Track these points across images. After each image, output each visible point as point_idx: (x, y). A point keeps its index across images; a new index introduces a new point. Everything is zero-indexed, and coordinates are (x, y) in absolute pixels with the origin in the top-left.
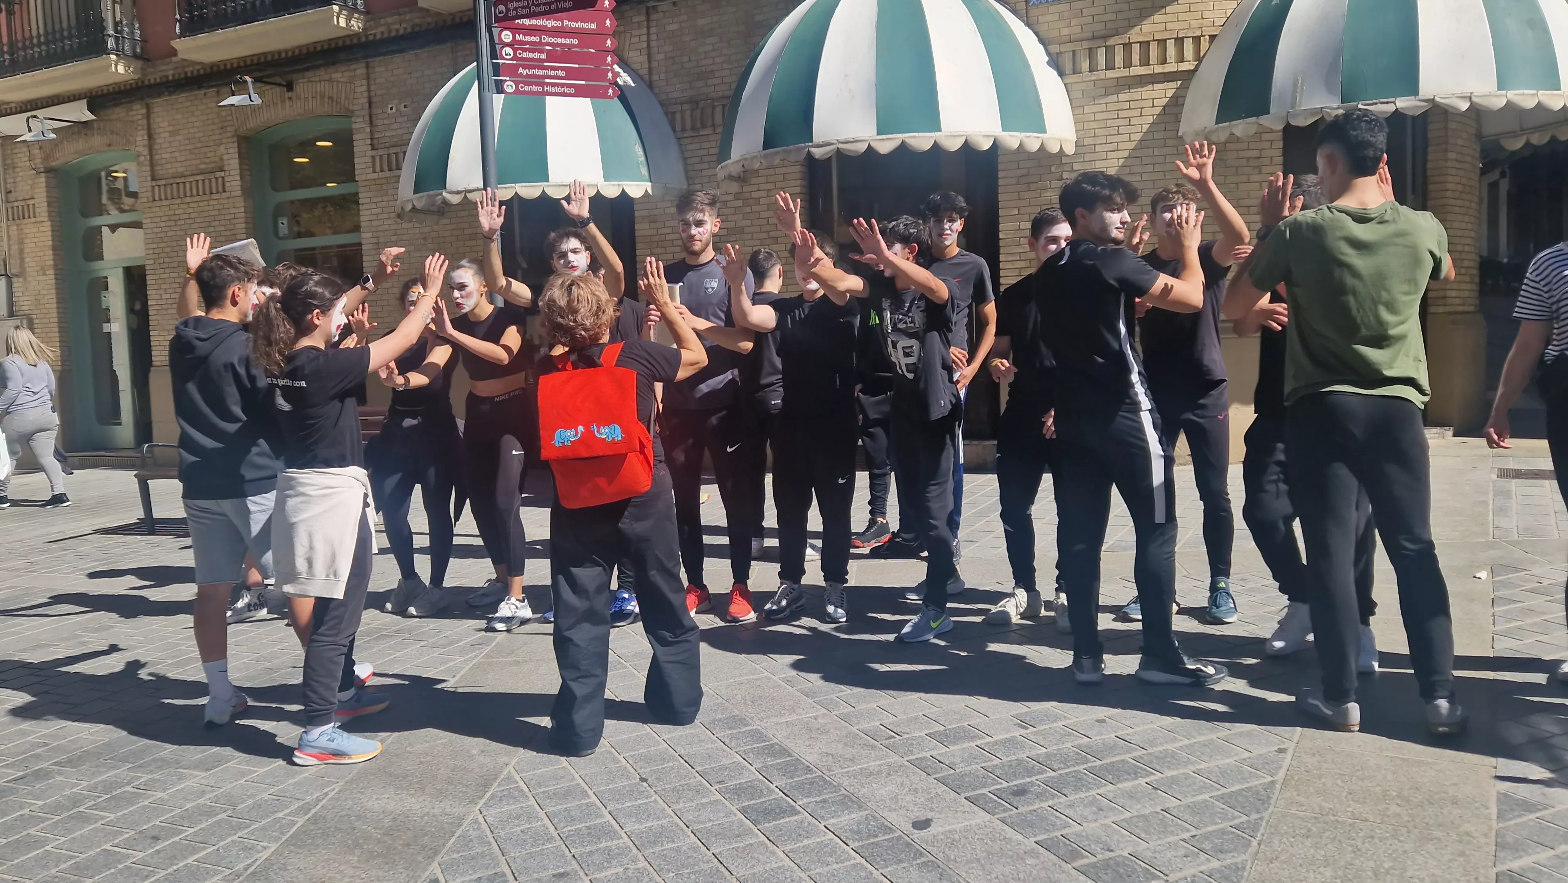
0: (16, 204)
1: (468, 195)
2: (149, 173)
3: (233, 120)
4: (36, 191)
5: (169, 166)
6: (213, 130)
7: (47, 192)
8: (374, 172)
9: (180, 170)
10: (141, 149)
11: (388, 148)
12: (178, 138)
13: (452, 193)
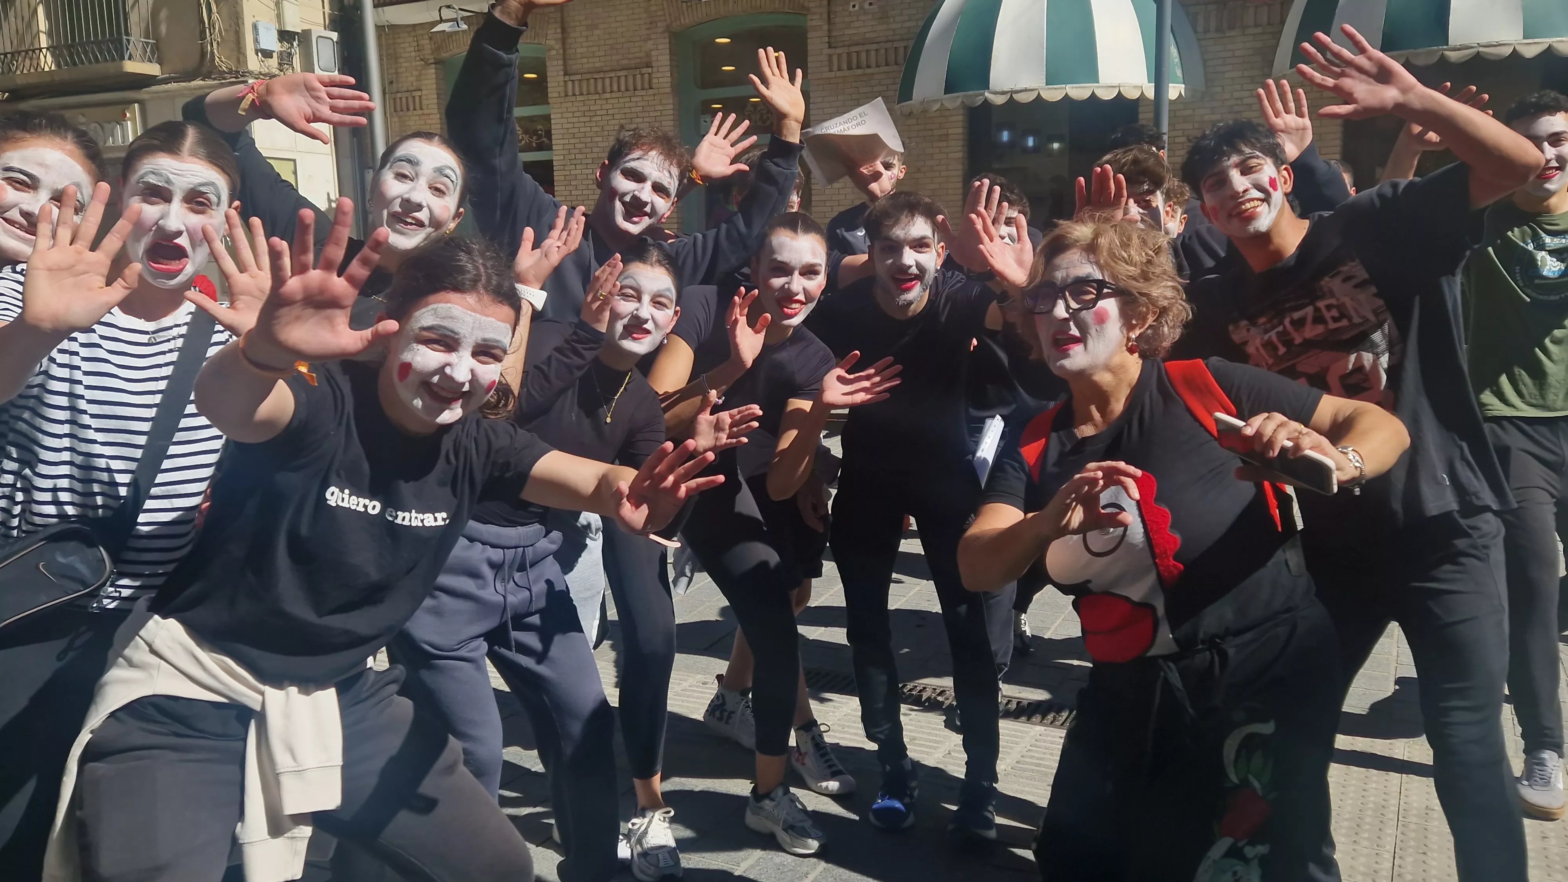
0: (399, 95)
1: (1013, 95)
2: (562, 67)
3: (664, 15)
4: (424, 82)
5: (585, 60)
6: (640, 25)
7: (437, 84)
8: (831, 71)
9: (597, 65)
10: (552, 43)
11: (849, 46)
12: (597, 32)
13: (996, 93)
